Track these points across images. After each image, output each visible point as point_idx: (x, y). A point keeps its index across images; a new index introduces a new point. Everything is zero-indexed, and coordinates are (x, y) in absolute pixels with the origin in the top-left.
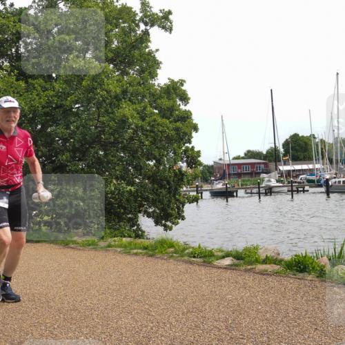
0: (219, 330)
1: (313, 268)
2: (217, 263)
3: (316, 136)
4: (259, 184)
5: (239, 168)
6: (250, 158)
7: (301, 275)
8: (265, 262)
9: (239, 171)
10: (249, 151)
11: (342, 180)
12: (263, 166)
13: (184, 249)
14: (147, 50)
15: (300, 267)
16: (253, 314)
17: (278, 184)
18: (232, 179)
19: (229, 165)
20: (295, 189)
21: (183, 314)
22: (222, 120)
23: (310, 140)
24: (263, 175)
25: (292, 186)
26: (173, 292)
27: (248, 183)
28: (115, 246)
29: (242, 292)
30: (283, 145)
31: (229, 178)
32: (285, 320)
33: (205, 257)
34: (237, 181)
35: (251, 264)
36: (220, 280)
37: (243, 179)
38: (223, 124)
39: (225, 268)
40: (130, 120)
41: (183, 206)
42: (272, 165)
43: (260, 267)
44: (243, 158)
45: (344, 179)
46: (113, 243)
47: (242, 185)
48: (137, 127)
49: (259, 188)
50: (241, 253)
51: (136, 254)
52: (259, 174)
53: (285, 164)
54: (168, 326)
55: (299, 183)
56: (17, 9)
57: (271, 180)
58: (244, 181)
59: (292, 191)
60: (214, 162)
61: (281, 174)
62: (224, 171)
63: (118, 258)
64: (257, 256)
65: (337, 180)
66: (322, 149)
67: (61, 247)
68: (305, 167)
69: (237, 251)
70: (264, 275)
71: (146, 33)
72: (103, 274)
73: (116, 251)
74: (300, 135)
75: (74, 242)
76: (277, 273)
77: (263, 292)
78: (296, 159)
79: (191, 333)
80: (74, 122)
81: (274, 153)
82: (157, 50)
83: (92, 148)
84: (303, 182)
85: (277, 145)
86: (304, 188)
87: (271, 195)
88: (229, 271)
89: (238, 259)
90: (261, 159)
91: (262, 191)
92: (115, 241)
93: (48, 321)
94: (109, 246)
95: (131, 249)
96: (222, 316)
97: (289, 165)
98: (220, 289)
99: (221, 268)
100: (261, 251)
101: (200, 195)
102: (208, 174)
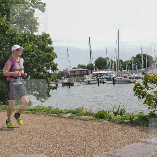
0: (64, 146)
1: (107, 117)
2: (64, 116)
3: (109, 58)
4: (84, 80)
6: (80, 68)
7: (101, 120)
8: (85, 115)
9: (75, 74)
10: (79, 65)
11: (120, 77)
12: (86, 72)
13: (49, 110)
15: (101, 117)
16: (79, 138)
17: (92, 80)
18: (72, 78)
19: (70, 71)
20: (100, 82)
21: (48, 139)
22: (68, 51)
23: (107, 60)
24: (85, 76)
25: (98, 81)
26: (43, 130)
27: (79, 79)
28: (16, 110)
29: (75, 129)
30: (95, 62)
31: (71, 77)
32: (93, 140)
33: (58, 113)
34: (74, 79)
35: (80, 116)
36: (65, 124)
37: (77, 77)
38: (68, 52)
39: (68, 118)
41: (50, 91)
42: (90, 71)
43: (83, 117)
44: (77, 68)
45: (121, 77)
47: (76, 80)
49: (84, 81)
50: (75, 111)
51: (26, 113)
52: (84, 75)
53: (95, 71)
54: (40, 145)
55: (102, 79)
57: (89, 78)
58: (77, 78)
59: (98, 83)
60: (64, 70)
61: (94, 75)
62: (68, 74)
65: (118, 78)
66: (111, 64)
68: (104, 72)
69: (73, 110)
70: (85, 120)
74: (102, 58)
76: (90, 120)
77: (84, 128)
78: (100, 69)
79: (51, 148)
81: (90, 66)
84: (103, 79)
85: (92, 62)
86: (104, 81)
87: (89, 84)
88: (69, 119)
89: (73, 114)
90: (85, 68)
91: (85, 83)
92: (16, 107)
94: (14, 109)
95: (24, 111)
96: (65, 140)
97: (97, 71)
98: (65, 128)
99: (66, 118)
100: (84, 110)
101: (57, 85)
102: (61, 75)
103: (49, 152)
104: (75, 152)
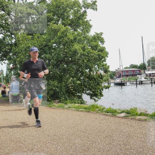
0: (120, 145)
2: (118, 115)
4: (136, 79)
5: (127, 72)
6: (132, 68)
8: (140, 115)
9: (127, 74)
10: (132, 65)
12: (138, 71)
13: (103, 109)
14: (86, 20)
16: (135, 138)
17: (145, 80)
19: (122, 71)
20: (153, 82)
21: (104, 138)
24: (138, 76)
25: (152, 81)
26: (99, 128)
27: (131, 79)
28: (72, 107)
29: (130, 129)
30: (148, 62)
31: (123, 77)
33: (113, 113)
34: (126, 78)
35: (134, 116)
36: (120, 123)
37: (129, 77)
38: (120, 53)
39: (122, 118)
40: (78, 51)
41: (103, 90)
42: (142, 71)
43: (138, 117)
44: (129, 68)
46: (71, 106)
47: (128, 80)
48: (81, 54)
49: (136, 81)
50: (129, 111)
51: (82, 111)
52: (136, 75)
53: (148, 71)
54: (97, 143)
56: (28, 3)
57: (142, 78)
58: (129, 78)
59: (152, 83)
60: (116, 70)
61: (147, 75)
62: (120, 74)
63: (74, 113)
64: (136, 112)
67: (48, 108)
69: (127, 110)
70: (140, 121)
71: (85, 12)
72: (67, 120)
73: (73, 110)
75: (54, 106)
76: (146, 120)
77: (140, 128)
79: (107, 146)
80: (54, 52)
81: (143, 65)
82: (90, 20)
83: (61, 64)
85: (145, 62)
87: (142, 84)
88: (124, 119)
89: (128, 114)
90: (137, 68)
91: (138, 83)
92: (72, 105)
93: (44, 140)
94: (69, 107)
95: (79, 109)
96: (121, 139)
97: (150, 71)
98: (120, 127)
99: (120, 117)
100: (138, 110)
101: (109, 85)
102: (113, 75)
103: (107, 150)
104: (132, 152)
